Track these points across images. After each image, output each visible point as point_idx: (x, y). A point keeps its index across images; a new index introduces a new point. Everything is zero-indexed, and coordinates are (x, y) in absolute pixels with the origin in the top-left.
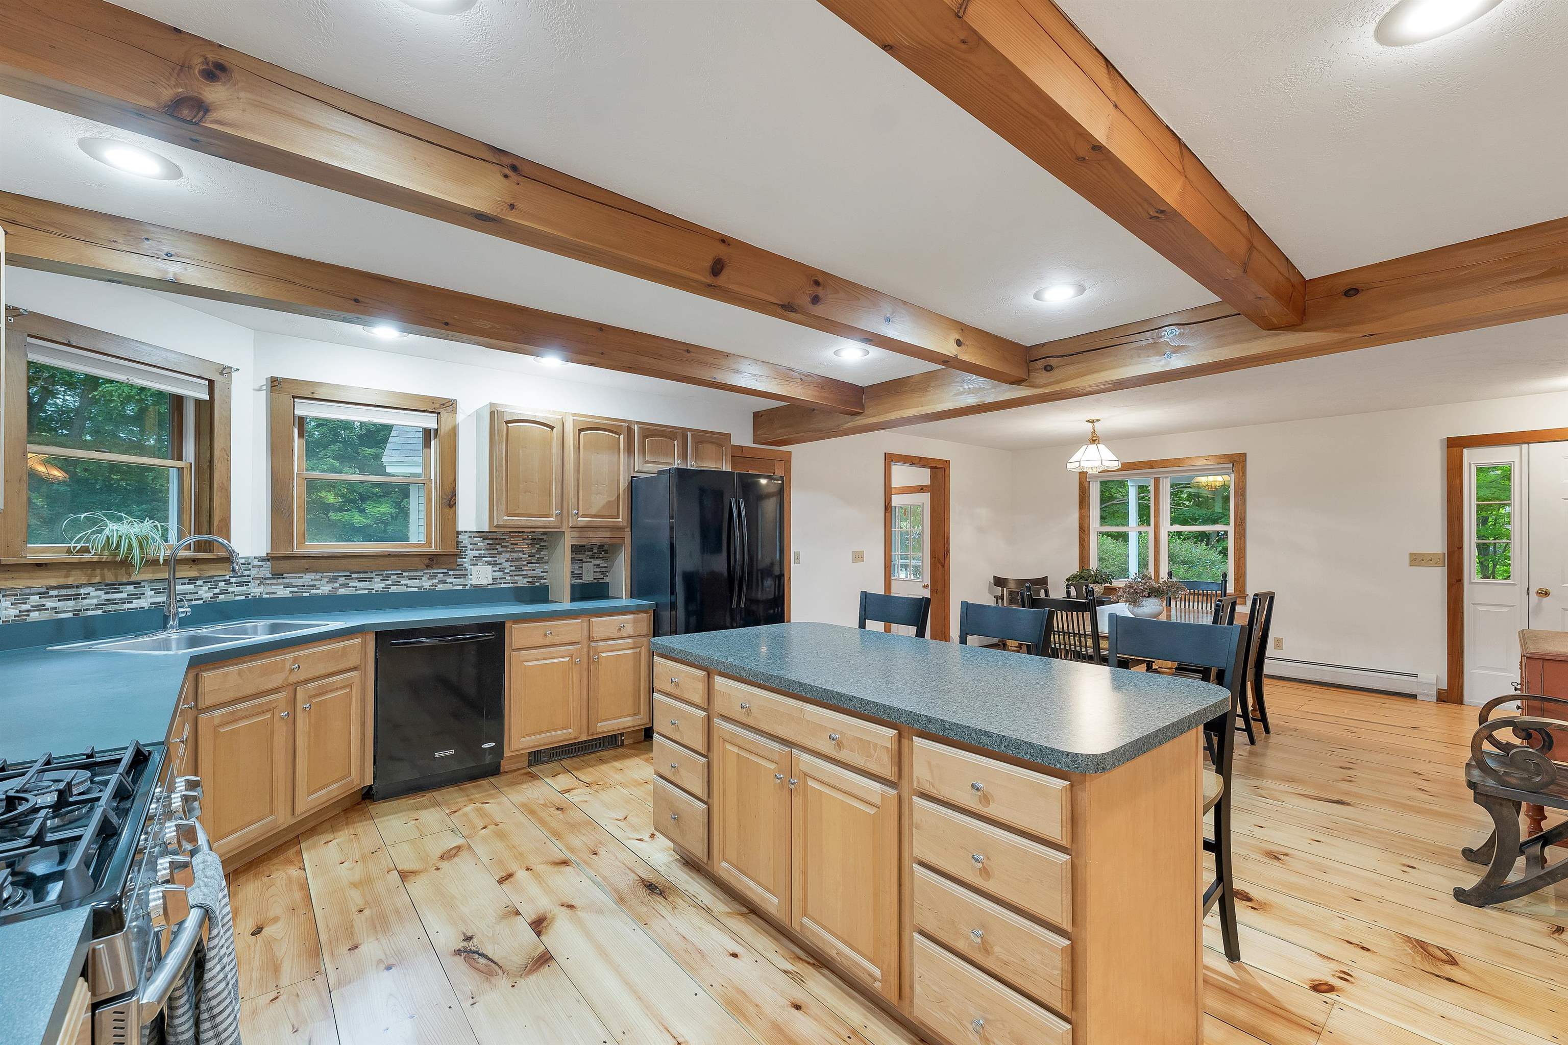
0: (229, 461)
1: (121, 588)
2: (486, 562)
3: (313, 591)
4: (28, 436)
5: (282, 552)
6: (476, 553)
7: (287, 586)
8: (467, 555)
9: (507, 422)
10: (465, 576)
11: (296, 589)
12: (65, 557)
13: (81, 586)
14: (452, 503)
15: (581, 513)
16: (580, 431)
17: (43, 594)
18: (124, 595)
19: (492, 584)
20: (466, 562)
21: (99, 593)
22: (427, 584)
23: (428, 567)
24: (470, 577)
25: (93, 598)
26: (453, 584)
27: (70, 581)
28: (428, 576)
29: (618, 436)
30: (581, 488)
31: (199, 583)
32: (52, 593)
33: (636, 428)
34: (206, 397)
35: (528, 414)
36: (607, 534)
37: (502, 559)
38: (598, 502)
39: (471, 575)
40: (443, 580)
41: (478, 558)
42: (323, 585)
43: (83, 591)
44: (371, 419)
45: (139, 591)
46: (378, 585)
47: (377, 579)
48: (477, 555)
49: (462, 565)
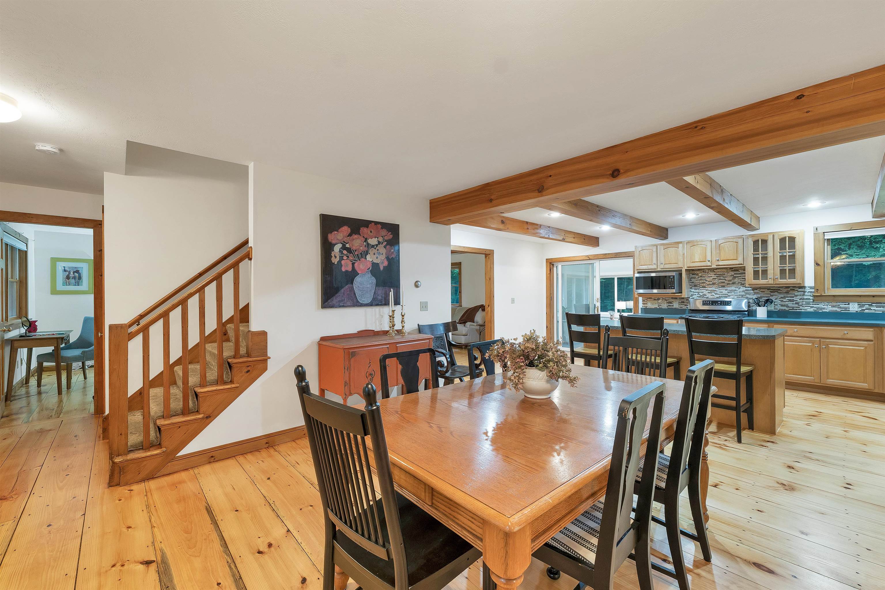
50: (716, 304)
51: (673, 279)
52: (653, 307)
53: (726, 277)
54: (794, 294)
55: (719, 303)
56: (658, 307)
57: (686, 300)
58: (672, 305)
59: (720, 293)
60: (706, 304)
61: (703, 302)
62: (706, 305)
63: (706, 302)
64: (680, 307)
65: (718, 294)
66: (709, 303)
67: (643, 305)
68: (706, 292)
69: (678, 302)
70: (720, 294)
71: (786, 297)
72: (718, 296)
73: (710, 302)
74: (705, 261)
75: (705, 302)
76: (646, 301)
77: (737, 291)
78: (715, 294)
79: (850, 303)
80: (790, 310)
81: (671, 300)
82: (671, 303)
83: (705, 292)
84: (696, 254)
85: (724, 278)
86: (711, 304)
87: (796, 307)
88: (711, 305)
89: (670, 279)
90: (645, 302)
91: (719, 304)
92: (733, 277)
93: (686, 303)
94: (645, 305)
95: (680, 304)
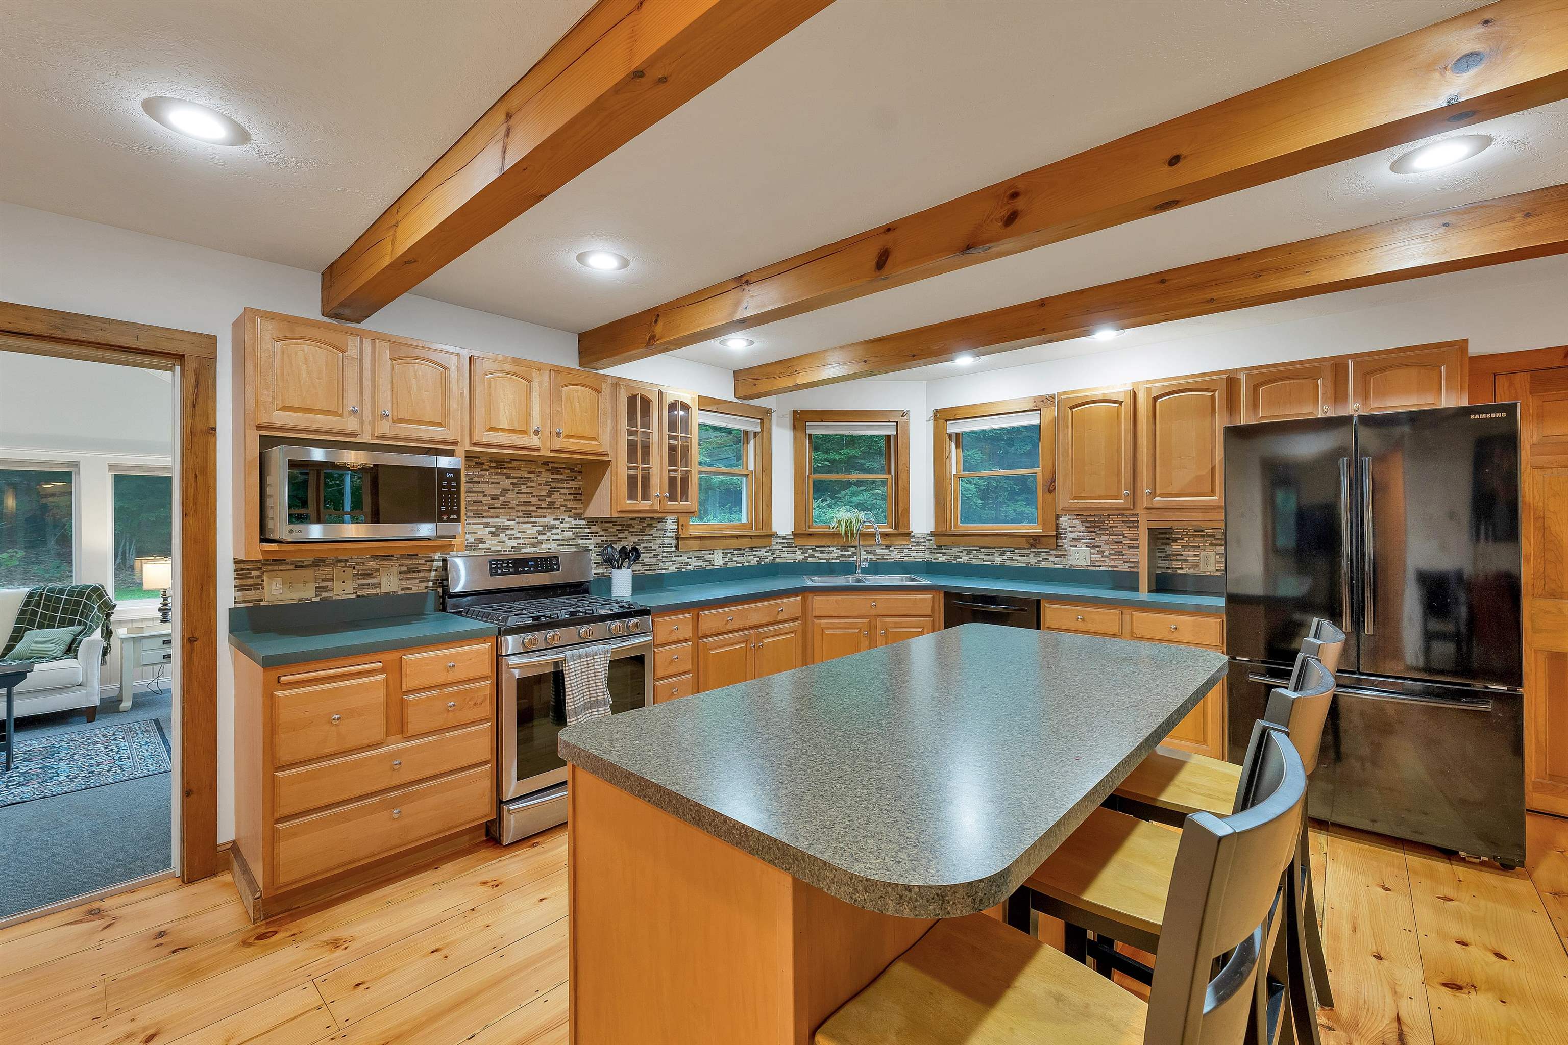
0: (908, 471)
2: (1085, 544)
3: (958, 560)
4: (812, 468)
5: (940, 530)
6: (1075, 535)
7: (944, 554)
8: (1066, 537)
9: (1071, 408)
10: (1065, 556)
11: (949, 557)
12: (826, 530)
13: (829, 546)
14: (1051, 489)
16: (1156, 398)
17: (814, 550)
19: (1091, 566)
20: (1065, 543)
21: (839, 551)
22: (1033, 561)
23: (1032, 546)
24: (1069, 557)
25: (835, 553)
26: (1053, 563)
27: (823, 543)
28: (1033, 554)
29: (1210, 394)
30: (1158, 463)
31: (892, 549)
32: (818, 549)
33: (1243, 377)
34: (894, 434)
35: (1098, 394)
36: (1202, 515)
37: (1100, 541)
38: (1181, 479)
39: (1071, 555)
40: (1045, 559)
41: (1077, 540)
43: (830, 549)
44: (991, 426)
46: (998, 559)
47: (997, 554)
48: (1076, 537)
49: (1062, 546)
50: (526, 569)
51: (454, 484)
52: (292, 596)
53: (533, 487)
54: (652, 535)
55: (532, 566)
56: (317, 596)
57: (423, 561)
58: (374, 584)
59: (519, 535)
60: (499, 571)
61: (491, 565)
62: (499, 574)
63: (499, 566)
64: (403, 589)
65: (514, 539)
66: (508, 567)
67: (239, 593)
68: (485, 533)
69: (396, 570)
70: (520, 538)
71: (641, 543)
72: (514, 543)
73: (508, 563)
74: (524, 432)
75: (497, 564)
76: (254, 573)
77: (558, 528)
78: (507, 538)
79: (715, 551)
80: (647, 573)
81: (372, 565)
82: (369, 574)
83: (483, 532)
84: (501, 405)
85: (528, 490)
86: (511, 571)
87: (654, 565)
88: (512, 574)
89: (445, 483)
90: (247, 582)
91: (532, 569)
92: (548, 487)
93: (423, 571)
94: (252, 594)
95: (403, 576)
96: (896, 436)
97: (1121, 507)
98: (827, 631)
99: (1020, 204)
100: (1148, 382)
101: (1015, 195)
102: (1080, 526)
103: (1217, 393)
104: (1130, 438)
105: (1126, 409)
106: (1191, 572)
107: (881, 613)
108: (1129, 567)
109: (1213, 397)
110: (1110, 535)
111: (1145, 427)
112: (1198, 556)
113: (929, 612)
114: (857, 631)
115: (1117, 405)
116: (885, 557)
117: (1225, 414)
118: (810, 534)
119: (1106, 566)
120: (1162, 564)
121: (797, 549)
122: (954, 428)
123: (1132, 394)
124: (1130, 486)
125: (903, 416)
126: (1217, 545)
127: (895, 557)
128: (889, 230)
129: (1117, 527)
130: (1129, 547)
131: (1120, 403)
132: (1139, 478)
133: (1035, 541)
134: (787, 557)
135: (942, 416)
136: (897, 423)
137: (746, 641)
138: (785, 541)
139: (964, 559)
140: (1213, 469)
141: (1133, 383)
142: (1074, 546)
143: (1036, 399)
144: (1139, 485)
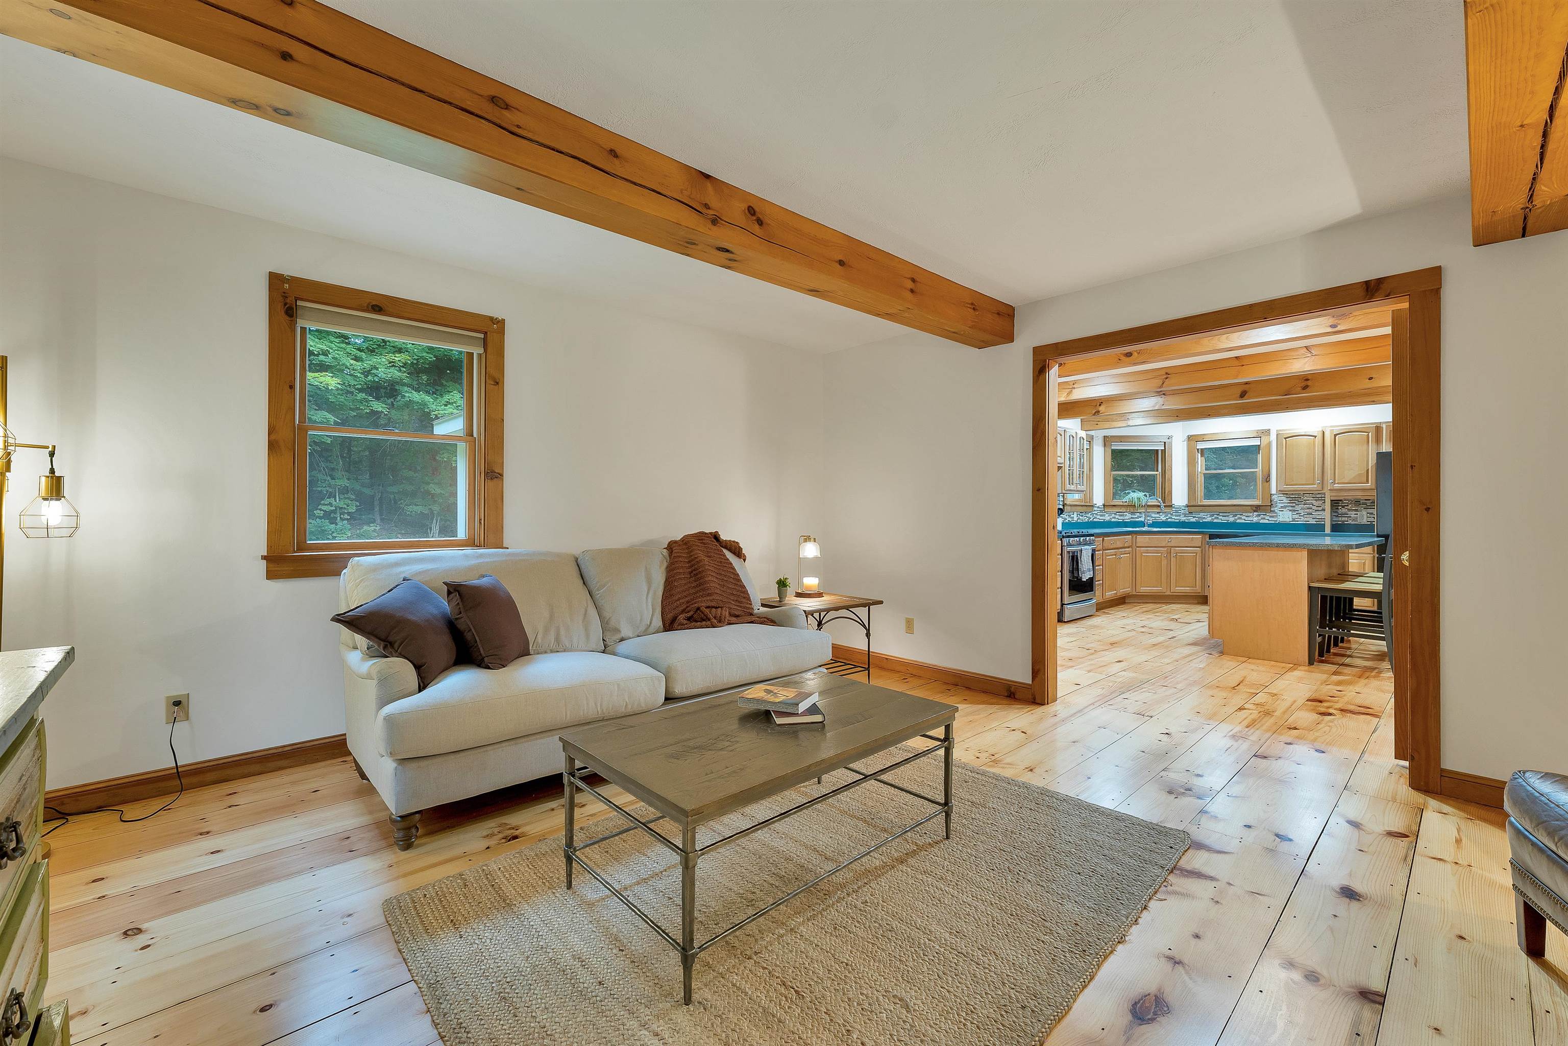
0: (1171, 470)
1: (1136, 514)
2: (1288, 509)
3: (1204, 520)
4: (1113, 468)
5: (1192, 504)
6: (1282, 505)
7: (1194, 517)
8: (1277, 506)
9: (1285, 438)
10: (1277, 516)
11: (1197, 519)
12: (1121, 504)
13: (1124, 512)
14: (1268, 480)
15: (1336, 482)
16: (1335, 435)
17: (1115, 514)
18: (1136, 516)
19: (1293, 521)
20: (1276, 509)
21: (1130, 515)
22: (1255, 519)
23: (1255, 511)
26: (1266, 519)
27: (1121, 511)
28: (1255, 516)
30: (1337, 468)
31: (1161, 514)
32: (1117, 514)
33: (1384, 426)
34: (1163, 448)
35: (1302, 431)
36: (1360, 493)
37: (1298, 508)
38: (1350, 475)
39: (1279, 516)
40: (1262, 518)
41: (1283, 507)
42: (1208, 518)
43: (1125, 514)
45: (1141, 515)
46: (1231, 519)
49: (1274, 511)
96: (1164, 451)
97: (1315, 489)
98: (1143, 554)
99: (1309, 383)
100: (1331, 426)
101: (1307, 380)
102: (1285, 500)
103: (1370, 434)
104: (1320, 454)
105: (1318, 440)
106: (1354, 523)
107: (1173, 545)
108: (1316, 521)
109: (1368, 435)
110: (1304, 504)
111: (1329, 450)
112: (1357, 514)
113: (1200, 545)
114: (1160, 554)
115: (1313, 438)
116: (1157, 519)
117: (1375, 446)
118: (1114, 506)
119: (1302, 521)
120: (1335, 519)
121: (1105, 514)
122: (1201, 446)
123: (1322, 432)
124: (1320, 479)
125: (1168, 439)
126: (1368, 508)
127: (1163, 519)
128: (1247, 383)
129: (1308, 500)
130: (1316, 511)
131: (1315, 437)
132: (1325, 474)
133: (1257, 508)
134: (1099, 518)
135: (1192, 439)
136: (1165, 443)
137: (1115, 555)
138: (1099, 509)
139: (1209, 519)
140: (1368, 470)
141: (1322, 427)
142: (1281, 511)
143: (1258, 431)
144: (1326, 478)
